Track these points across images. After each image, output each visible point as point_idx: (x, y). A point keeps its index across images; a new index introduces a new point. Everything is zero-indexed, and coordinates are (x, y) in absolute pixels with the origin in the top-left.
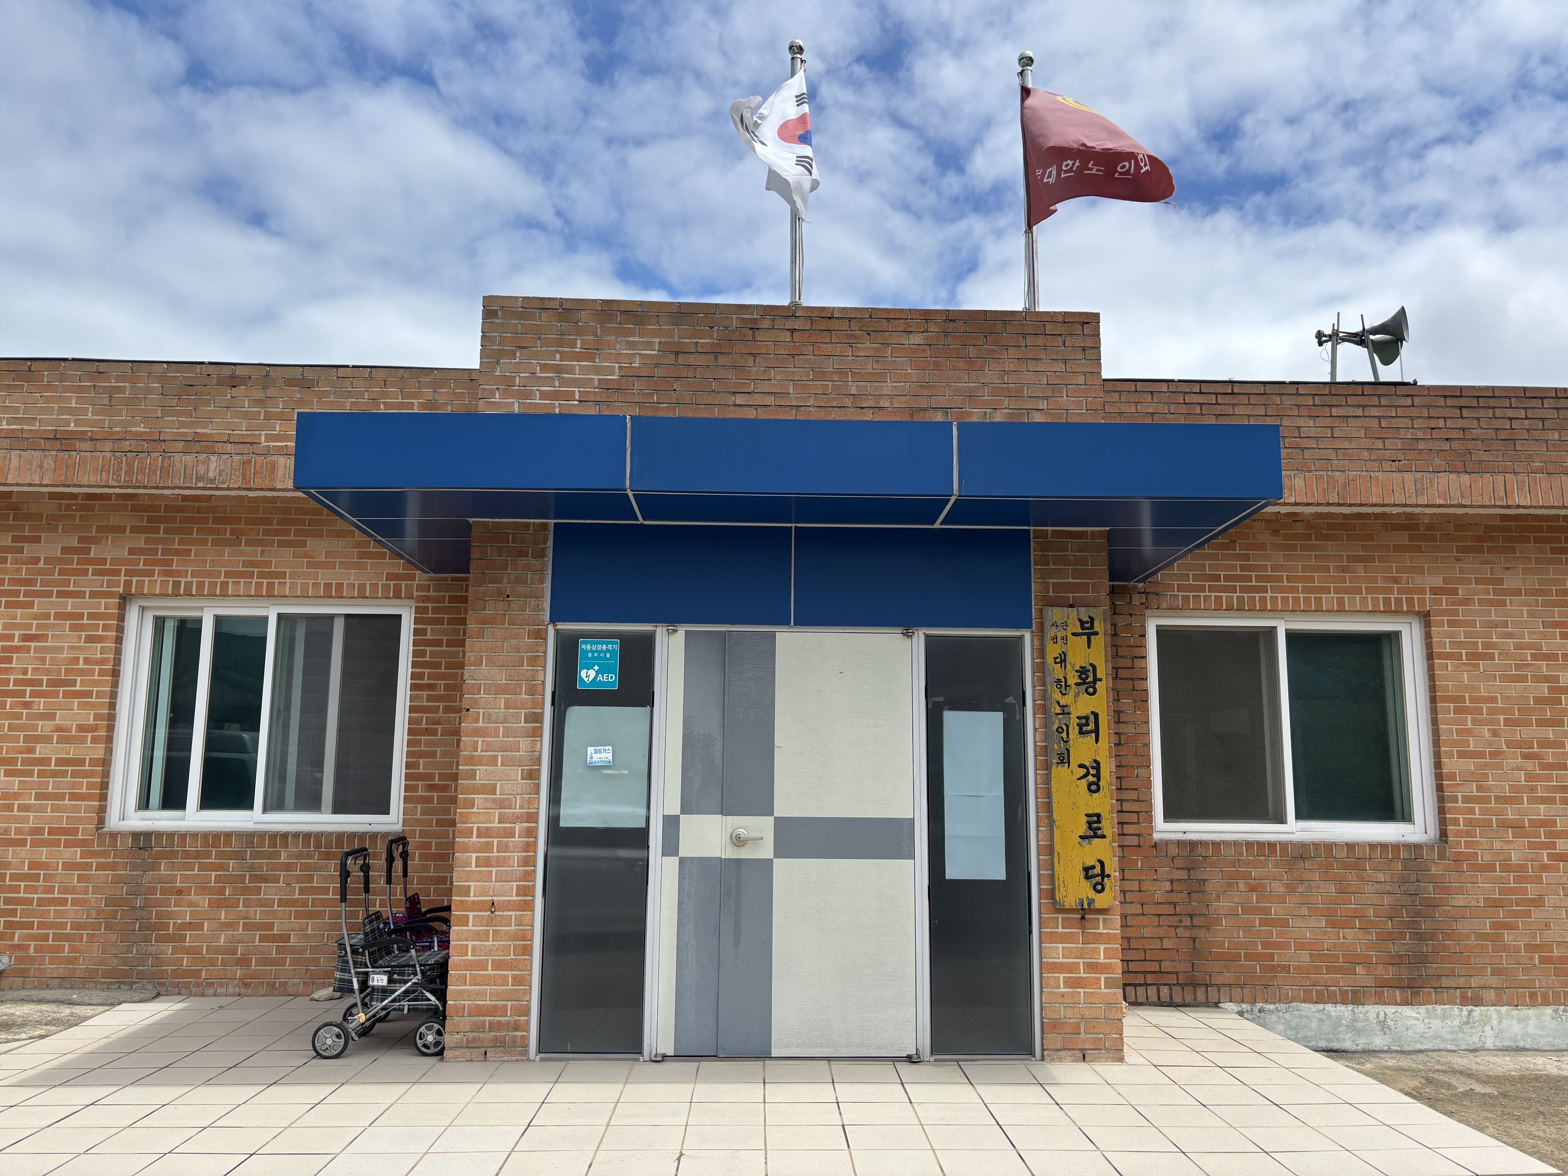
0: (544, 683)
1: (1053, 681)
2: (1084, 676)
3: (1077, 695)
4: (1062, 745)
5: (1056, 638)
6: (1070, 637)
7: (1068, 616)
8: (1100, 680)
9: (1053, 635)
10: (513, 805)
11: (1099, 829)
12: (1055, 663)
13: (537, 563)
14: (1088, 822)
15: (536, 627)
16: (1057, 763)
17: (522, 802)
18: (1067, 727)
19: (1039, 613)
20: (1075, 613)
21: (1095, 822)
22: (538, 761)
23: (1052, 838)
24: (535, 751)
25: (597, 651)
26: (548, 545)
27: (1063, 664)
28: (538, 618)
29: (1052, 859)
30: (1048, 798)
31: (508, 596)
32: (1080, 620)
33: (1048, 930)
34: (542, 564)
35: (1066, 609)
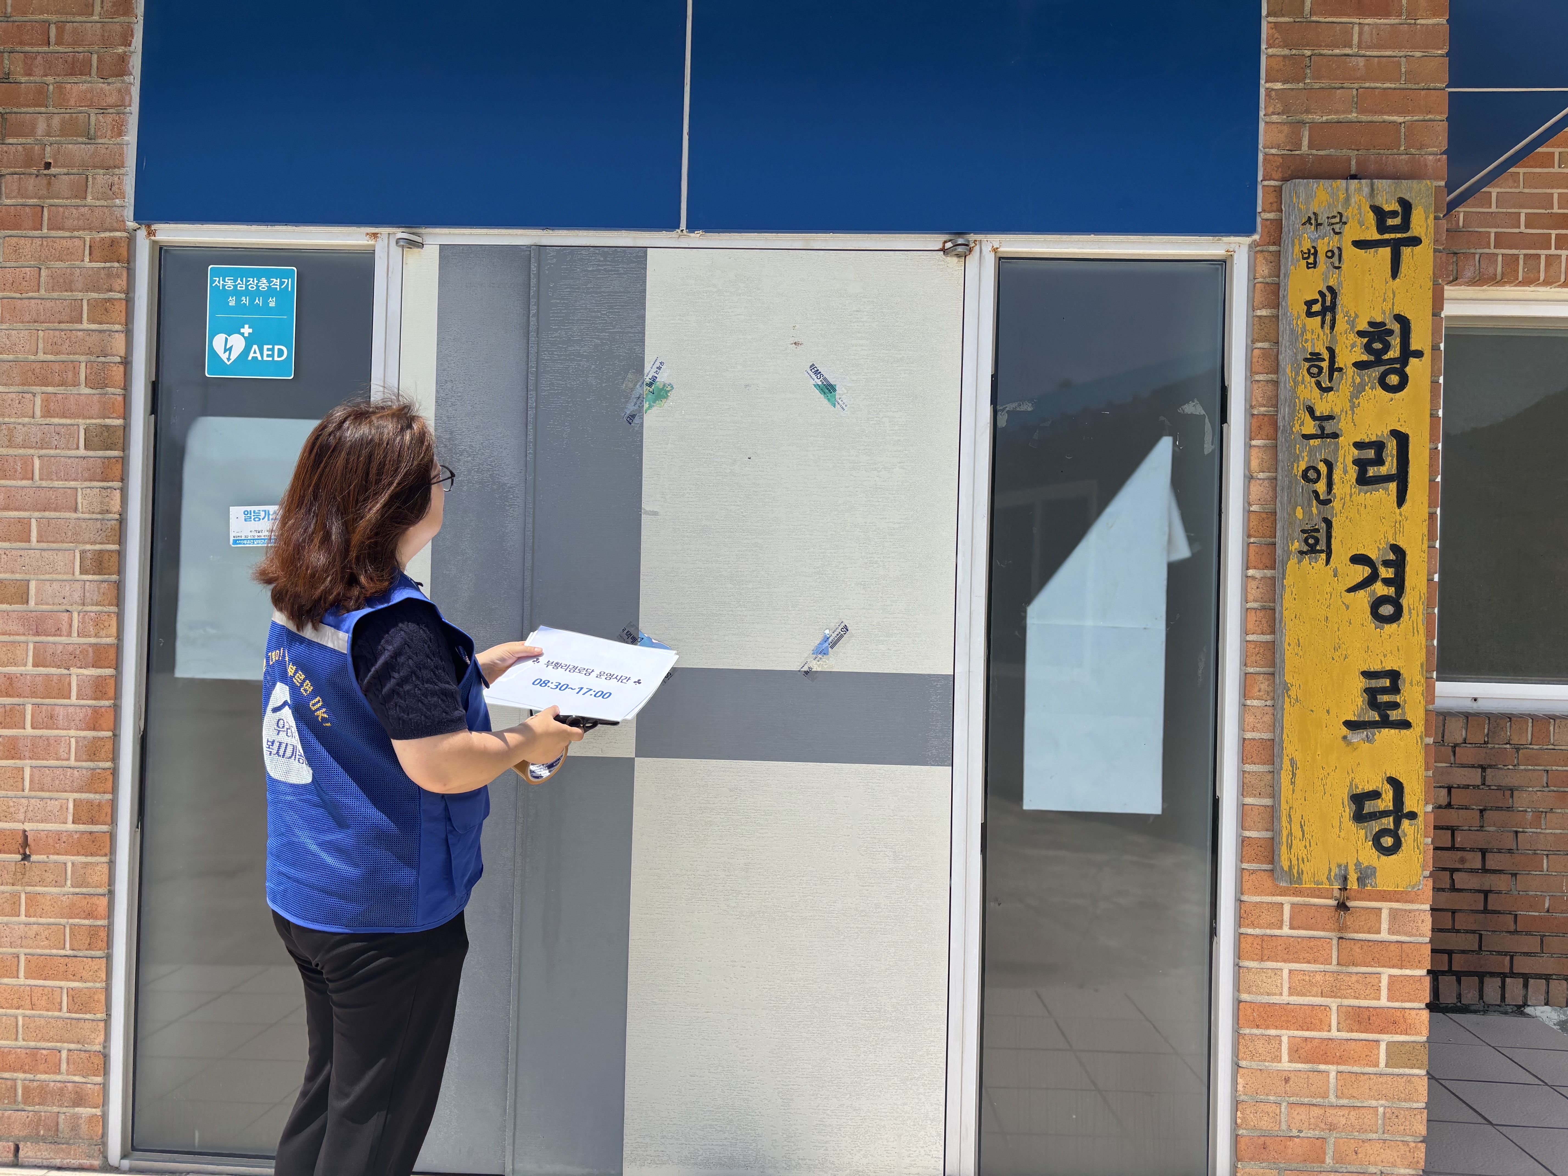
0: (127, 362)
1: (1300, 357)
2: (1377, 346)
3: (1359, 390)
4: (1315, 510)
5: (1315, 254)
6: (1350, 252)
7: (1347, 199)
8: (1419, 354)
9: (1307, 245)
10: (65, 628)
11: (1395, 706)
12: (1310, 314)
13: (108, 89)
14: (1367, 690)
15: (107, 234)
16: (1301, 553)
17: (83, 622)
18: (1330, 466)
19: (1272, 198)
20: (1366, 190)
21: (1384, 691)
22: (120, 533)
23: (1276, 724)
24: (108, 512)
25: (247, 292)
26: (132, 49)
27: (1328, 317)
28: (111, 214)
29: (1274, 773)
30: (1273, 632)
31: (48, 166)
32: (1377, 210)
33: (1258, 931)
34: (119, 91)
35: (1342, 183)
